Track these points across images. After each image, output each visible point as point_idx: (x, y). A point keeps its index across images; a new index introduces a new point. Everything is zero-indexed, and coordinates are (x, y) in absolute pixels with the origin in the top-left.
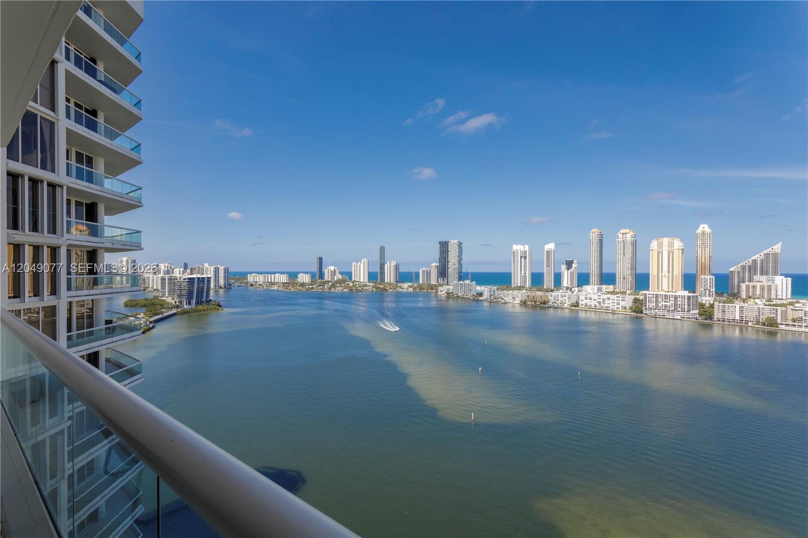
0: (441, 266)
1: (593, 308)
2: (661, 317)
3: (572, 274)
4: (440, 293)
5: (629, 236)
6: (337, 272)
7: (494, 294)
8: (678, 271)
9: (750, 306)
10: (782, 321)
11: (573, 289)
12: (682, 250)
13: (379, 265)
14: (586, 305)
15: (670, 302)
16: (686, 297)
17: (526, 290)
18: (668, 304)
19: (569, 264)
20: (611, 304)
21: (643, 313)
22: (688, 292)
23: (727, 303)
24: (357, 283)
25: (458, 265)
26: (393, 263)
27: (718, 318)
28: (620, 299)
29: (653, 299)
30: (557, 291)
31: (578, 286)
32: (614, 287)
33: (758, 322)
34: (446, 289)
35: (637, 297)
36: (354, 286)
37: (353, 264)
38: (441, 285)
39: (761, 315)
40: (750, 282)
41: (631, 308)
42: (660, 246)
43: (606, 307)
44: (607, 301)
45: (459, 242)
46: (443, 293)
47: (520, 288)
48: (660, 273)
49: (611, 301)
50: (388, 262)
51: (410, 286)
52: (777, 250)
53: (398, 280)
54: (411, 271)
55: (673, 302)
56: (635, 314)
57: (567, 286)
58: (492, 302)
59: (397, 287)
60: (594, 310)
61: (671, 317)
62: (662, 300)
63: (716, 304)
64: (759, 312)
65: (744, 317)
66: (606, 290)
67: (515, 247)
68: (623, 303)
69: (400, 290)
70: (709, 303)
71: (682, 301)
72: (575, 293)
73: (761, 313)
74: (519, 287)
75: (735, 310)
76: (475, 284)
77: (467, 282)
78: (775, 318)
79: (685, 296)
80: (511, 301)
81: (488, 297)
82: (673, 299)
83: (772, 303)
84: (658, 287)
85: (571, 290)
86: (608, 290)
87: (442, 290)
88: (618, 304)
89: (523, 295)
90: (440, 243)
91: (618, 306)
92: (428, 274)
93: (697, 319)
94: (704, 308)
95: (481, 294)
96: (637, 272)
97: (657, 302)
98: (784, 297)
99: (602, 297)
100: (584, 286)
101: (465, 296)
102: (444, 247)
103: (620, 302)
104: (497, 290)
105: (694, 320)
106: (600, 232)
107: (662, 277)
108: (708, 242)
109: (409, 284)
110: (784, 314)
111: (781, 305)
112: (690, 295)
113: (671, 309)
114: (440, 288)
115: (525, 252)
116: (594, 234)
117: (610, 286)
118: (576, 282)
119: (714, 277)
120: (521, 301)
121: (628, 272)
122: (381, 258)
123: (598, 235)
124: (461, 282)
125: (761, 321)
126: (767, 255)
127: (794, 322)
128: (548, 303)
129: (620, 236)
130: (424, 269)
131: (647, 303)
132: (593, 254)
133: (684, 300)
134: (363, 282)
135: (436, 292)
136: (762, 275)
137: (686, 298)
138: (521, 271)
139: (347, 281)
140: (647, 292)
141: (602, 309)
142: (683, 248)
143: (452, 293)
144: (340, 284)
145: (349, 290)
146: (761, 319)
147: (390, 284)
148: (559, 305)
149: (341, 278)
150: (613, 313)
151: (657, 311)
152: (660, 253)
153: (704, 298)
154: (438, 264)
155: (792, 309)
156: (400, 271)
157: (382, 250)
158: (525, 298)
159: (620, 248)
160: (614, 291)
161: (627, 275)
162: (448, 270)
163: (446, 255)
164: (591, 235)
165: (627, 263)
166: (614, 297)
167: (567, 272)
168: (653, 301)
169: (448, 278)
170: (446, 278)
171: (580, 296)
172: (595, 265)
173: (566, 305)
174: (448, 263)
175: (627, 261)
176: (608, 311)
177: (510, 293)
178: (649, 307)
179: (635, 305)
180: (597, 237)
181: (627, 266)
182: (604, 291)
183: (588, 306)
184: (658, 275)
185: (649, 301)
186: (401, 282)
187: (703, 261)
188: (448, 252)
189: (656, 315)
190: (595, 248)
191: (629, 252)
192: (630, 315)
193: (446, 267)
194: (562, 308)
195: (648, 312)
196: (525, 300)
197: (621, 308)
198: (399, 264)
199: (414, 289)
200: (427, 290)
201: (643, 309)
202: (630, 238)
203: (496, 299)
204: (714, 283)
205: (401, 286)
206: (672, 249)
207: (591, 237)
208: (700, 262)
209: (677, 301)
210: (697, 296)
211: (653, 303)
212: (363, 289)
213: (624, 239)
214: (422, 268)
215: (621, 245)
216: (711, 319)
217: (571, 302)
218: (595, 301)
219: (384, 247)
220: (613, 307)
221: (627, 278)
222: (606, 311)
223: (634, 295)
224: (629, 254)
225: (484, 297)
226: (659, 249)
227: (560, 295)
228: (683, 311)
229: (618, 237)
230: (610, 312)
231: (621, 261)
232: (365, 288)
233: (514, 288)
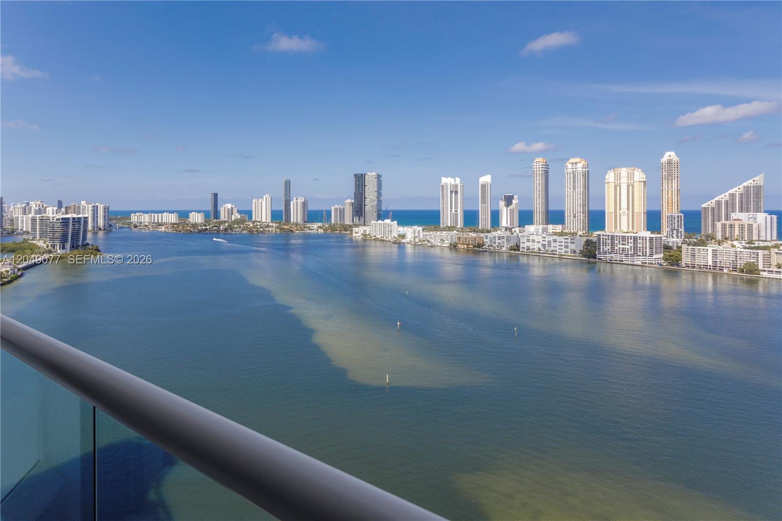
0: (356, 203)
1: (536, 253)
2: (618, 262)
3: (512, 211)
4: (356, 235)
5: (580, 166)
6: (235, 210)
7: (419, 236)
8: (640, 207)
9: (725, 249)
10: (764, 267)
11: (513, 230)
12: (644, 182)
13: (284, 202)
14: (528, 249)
15: (628, 245)
16: (648, 238)
17: (457, 231)
18: (626, 247)
19: (509, 200)
20: (558, 247)
21: (596, 258)
22: (650, 232)
23: (698, 246)
24: (258, 224)
25: (376, 202)
26: (301, 200)
27: (686, 264)
28: (569, 241)
29: (608, 241)
30: (494, 231)
31: (520, 226)
32: (563, 227)
33: (735, 269)
34: (362, 230)
35: (590, 238)
36: (254, 227)
37: (254, 201)
38: (357, 226)
39: (738, 260)
40: (727, 220)
41: (582, 252)
42: (618, 177)
43: (552, 251)
44: (553, 244)
45: (378, 175)
46: (359, 235)
47: (450, 229)
48: (618, 210)
49: (558, 244)
50: (295, 199)
51: (320, 227)
52: (759, 182)
53: (306, 220)
54: (321, 209)
55: (632, 245)
56: (587, 259)
57: (506, 225)
58: (417, 245)
59: (305, 227)
60: (538, 254)
61: (630, 263)
62: (619, 242)
63: (684, 246)
64: (737, 256)
65: (718, 263)
66: (554, 231)
67: (444, 180)
68: (572, 247)
69: (309, 231)
70: (677, 246)
71: (643, 244)
72: (515, 234)
73: (738, 257)
74: (448, 227)
75: (707, 255)
76: (396, 224)
77: (388, 221)
78: (756, 263)
79: (646, 237)
80: (439, 244)
81: (412, 240)
82: (632, 241)
83: (753, 245)
84: (615, 227)
85: (510, 229)
86: (555, 231)
87: (357, 231)
88: (567, 247)
89: (454, 237)
90: (355, 175)
91: (566, 250)
92: (342, 212)
93: (661, 265)
94: (670, 252)
95: (403, 236)
96: (591, 209)
97: (613, 244)
98: (769, 239)
99: (547, 239)
100: (526, 226)
101: (385, 239)
102: (360, 179)
103: (569, 244)
104: (423, 231)
105: (658, 266)
106: (546, 162)
107: (620, 215)
108: (675, 172)
109: (320, 224)
110: (767, 259)
111: (764, 248)
112: (653, 236)
113: (630, 252)
114: (355, 229)
115: (456, 186)
116: (538, 164)
117: (558, 226)
118: (518, 221)
119: (683, 215)
120: (450, 244)
121: (579, 209)
122: (286, 195)
123: (542, 165)
124: (380, 222)
125: (738, 267)
126: (747, 188)
127: (780, 268)
128: (483, 246)
129: (570, 166)
130: (336, 206)
131: (601, 245)
132: (537, 188)
133: (646, 242)
134: (265, 222)
135: (350, 234)
136: (742, 212)
137: (648, 240)
138: (451, 208)
139: (246, 221)
140: (602, 233)
141: (547, 253)
142: (645, 180)
143: (369, 234)
144: (238, 224)
145: (249, 231)
146: (738, 264)
147: (296, 224)
148: (496, 248)
149: (239, 217)
150: (561, 257)
151: (613, 255)
152: (617, 186)
153: (671, 240)
154: (353, 201)
155: (777, 253)
156: (308, 209)
157: (288, 184)
158: (455, 240)
159: (569, 180)
160: (562, 232)
161: (578, 212)
162: (365, 207)
163: (362, 190)
164: (534, 166)
165: (578, 198)
166: (562, 239)
167: (506, 209)
168: (608, 243)
169: (364, 217)
170: (363, 217)
171: (521, 238)
172: (539, 201)
173: (504, 249)
174: (365, 199)
175: (578, 195)
176: (554, 256)
177: (438, 234)
178: (603, 251)
179: (586, 249)
180: (542, 168)
181: (578, 202)
182: (551, 232)
183: (530, 250)
184: (615, 212)
185: (603, 243)
186: (309, 222)
187: (670, 195)
188: (365, 186)
189: (611, 260)
190: (539, 180)
191: (580, 185)
192: (581, 260)
193: (362, 204)
194: (500, 252)
195: (602, 257)
196: (456, 243)
197: (569, 252)
198: (307, 201)
199: (325, 230)
200: (340, 231)
201: (597, 253)
202: (581, 169)
203: (421, 241)
204: (683, 222)
205: (310, 226)
206: (632, 181)
207: (534, 168)
208: (667, 197)
209: (637, 243)
210: (661, 237)
211: (609, 246)
212: (265, 230)
213: (574, 170)
214: (334, 206)
215: (570, 178)
216: (678, 265)
217: (510, 245)
218: (539, 243)
219: (290, 182)
220: (560, 251)
221: (578, 216)
222: (552, 256)
223: (587, 236)
224: (580, 188)
225: (406, 239)
226: (616, 182)
227: (497, 237)
228: (644, 256)
229: (567, 167)
230: (557, 256)
231: (570, 196)
232: (267, 229)
233: (444, 228)
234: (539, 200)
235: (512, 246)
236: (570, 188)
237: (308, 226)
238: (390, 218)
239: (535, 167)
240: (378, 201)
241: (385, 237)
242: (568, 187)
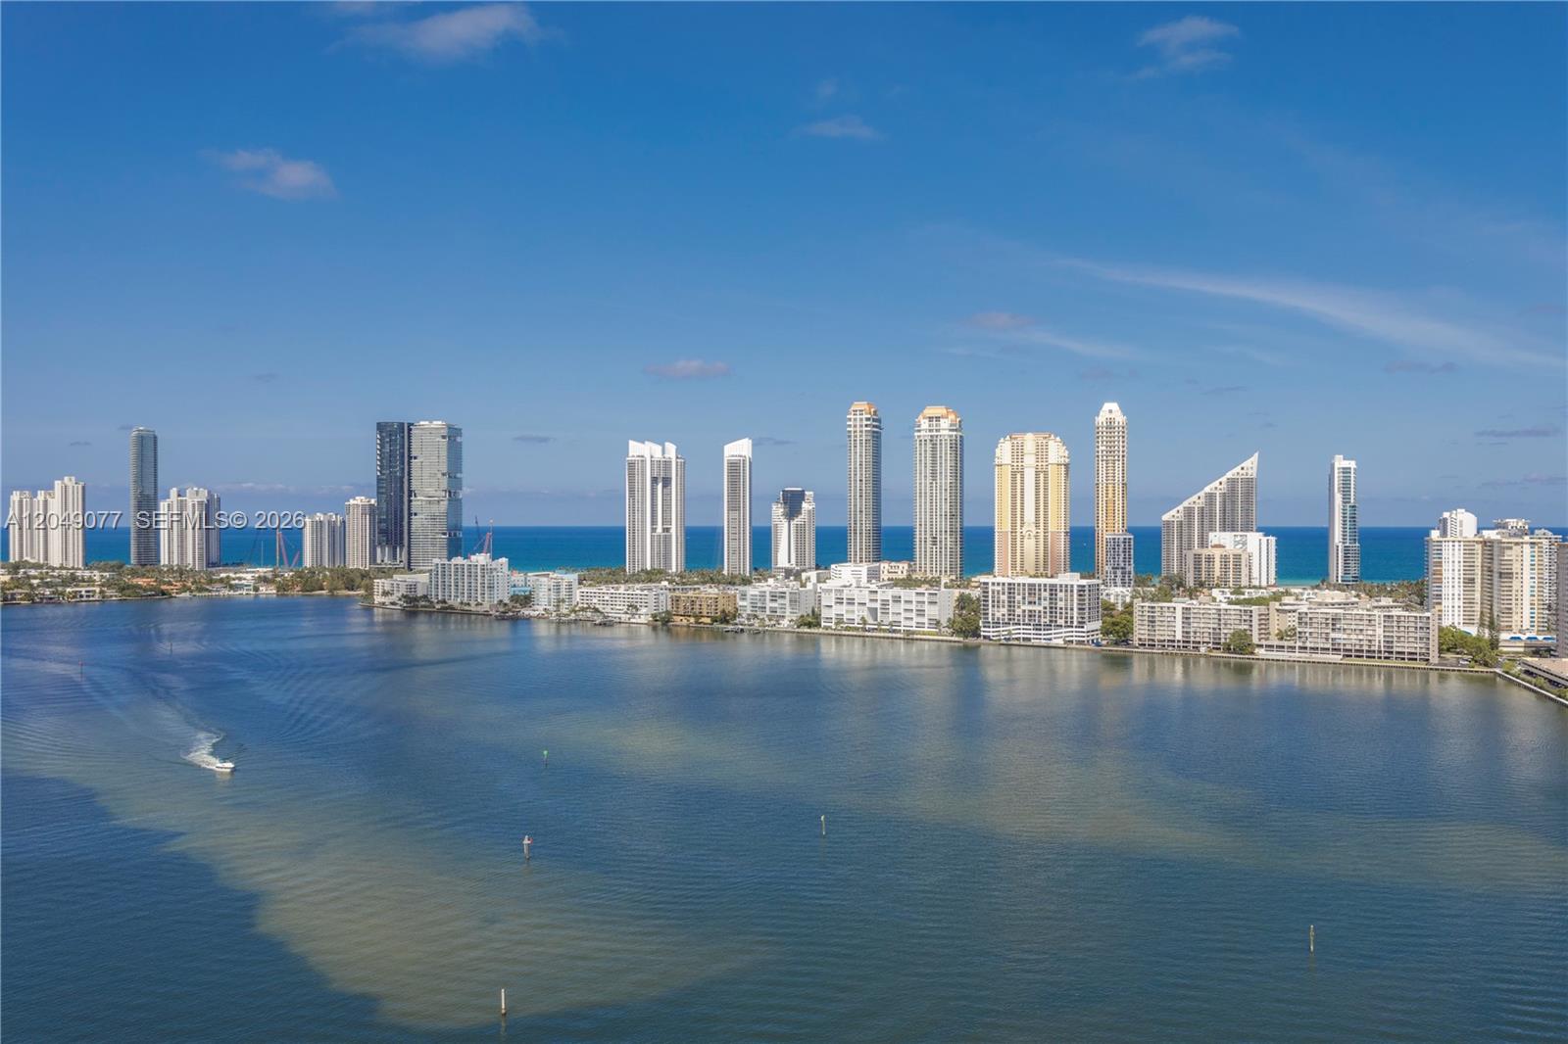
0: (384, 506)
1: (857, 629)
2: (1022, 643)
3: (800, 529)
4: (382, 599)
5: (945, 424)
7: (570, 597)
8: (1058, 524)
9: (1202, 606)
10: (1260, 640)
11: (804, 575)
12: (1066, 466)
13: (133, 502)
14: (839, 621)
15: (1040, 604)
16: (1075, 588)
17: (670, 582)
18: (1036, 608)
19: (793, 503)
20: (904, 615)
21: (979, 636)
22: (1079, 574)
23: (1159, 601)
24: (33, 572)
25: (446, 503)
26: (195, 497)
27: (1140, 639)
28: (926, 599)
29: (1002, 597)
30: (759, 581)
31: (818, 567)
32: (910, 566)
33: (1217, 645)
34: (402, 586)
35: (967, 592)
36: (18, 583)
37: (15, 497)
38: (385, 573)
39: (1222, 626)
40: (1203, 547)
41: (951, 623)
42: (1018, 453)
43: (891, 624)
44: (892, 608)
45: (450, 428)
47: (651, 576)
48: (1019, 527)
49: (903, 606)
50: (174, 492)
51: (265, 580)
52: (1250, 472)
53: (214, 558)
55: (1046, 603)
56: (961, 639)
57: (787, 565)
58: (564, 623)
59: (211, 582)
60: (861, 633)
61: (1043, 643)
62: (1024, 598)
63: (1138, 602)
64: (1220, 620)
65: (1192, 634)
66: (891, 575)
67: (636, 449)
68: (931, 611)
69: (226, 592)
70: (1124, 603)
71: (1066, 600)
72: (810, 586)
73: (1223, 621)
74: (647, 572)
75: (1173, 619)
76: (506, 567)
77: (481, 559)
78: (1249, 632)
79: (1072, 586)
80: (624, 617)
81: (551, 608)
82: (1047, 594)
83: (1242, 597)
84: (1014, 567)
85: (797, 575)
86: (894, 576)
87: (387, 588)
88: (921, 613)
89: (662, 598)
90: (381, 427)
91: (920, 620)
92: (337, 536)
93: (1098, 645)
94: (1112, 616)
95: (526, 600)
96: (965, 524)
97: (1011, 602)
98: (1264, 584)
99: (879, 597)
100: (833, 566)
101: (473, 608)
102: (395, 441)
103: (926, 607)
104: (580, 584)
105: (1093, 647)
106: (875, 412)
107: (1023, 537)
108: (1120, 446)
109: (262, 571)
110: (1265, 619)
111: (1260, 601)
112: (1084, 582)
113: (1043, 620)
114: (381, 584)
115: (667, 464)
116: (859, 415)
117: (901, 565)
118: (813, 554)
119: (1132, 537)
120: (654, 616)
121: (943, 524)
122: (140, 478)
123: (868, 419)
124: (458, 560)
125: (1223, 641)
126: (1232, 482)
127: (1282, 639)
128: (734, 617)
129: (925, 424)
130: (319, 516)
131: (990, 606)
132: (856, 475)
133: (1072, 596)
134: (62, 568)
135: (365, 597)
136: (1225, 531)
137: (1075, 591)
138: (654, 522)
140: (989, 579)
141: (881, 630)
142: (1067, 460)
143: (425, 597)
146: (1222, 636)
147: (181, 572)
148: (767, 622)
150: (909, 638)
151: (1011, 627)
152: (1017, 473)
153: (1114, 590)
154: (373, 501)
155: (1278, 610)
157: (147, 448)
158: (665, 605)
159: (922, 454)
160: (909, 577)
161: (941, 531)
162: (409, 519)
163: (403, 469)
164: (850, 420)
165: (941, 499)
166: (910, 594)
167: (786, 524)
168: (1003, 602)
169: (409, 547)
170: (405, 549)
171: (823, 595)
172: (861, 505)
173: (785, 623)
174: (410, 496)
175: (941, 493)
176: (894, 635)
177: (622, 591)
178: (993, 619)
179: (960, 615)
180: (866, 426)
181: (941, 509)
182: (886, 578)
183: (843, 622)
184: (1014, 531)
185: (993, 601)
186: (227, 565)
187: (1110, 495)
188: (410, 458)
189: (1009, 639)
190: (861, 456)
191: (946, 470)
192: (950, 641)
193: (402, 511)
194: (775, 631)
195: (990, 632)
196: (667, 612)
197: (926, 625)
198: (219, 499)
199: (282, 588)
200: (330, 591)
201: (981, 624)
202: (947, 432)
203: (575, 612)
204: (1132, 551)
205: (228, 577)
206: (1044, 464)
207: (850, 426)
208: (1105, 499)
209: (1056, 599)
210: (1098, 585)
211: (1003, 607)
212: (62, 594)
213: (935, 433)
214: (312, 514)
215: (926, 451)
216: (1126, 642)
217: (799, 615)
218: (862, 607)
219: (155, 437)
220: (908, 623)
221: (941, 542)
222: (890, 635)
223: (959, 586)
224: (946, 476)
225: (536, 607)
226: (1015, 464)
227: (768, 594)
228: (1069, 626)
229: (919, 426)
230: (902, 636)
231: (926, 493)
232: (68, 590)
233: (634, 575)
234: (861, 502)
235: (802, 616)
236: (926, 476)
237: (223, 575)
238: (486, 548)
239: (851, 423)
240: (449, 500)
241: (473, 603)
242: (921, 473)
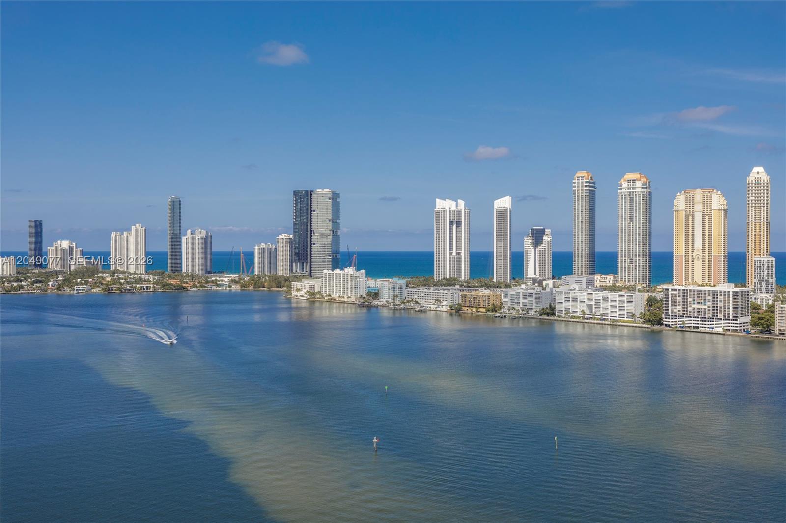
0: (297, 239)
1: (579, 318)
2: (692, 330)
3: (542, 254)
4: (296, 294)
5: (638, 184)
6: (77, 253)
7: (401, 293)
8: (719, 250)
11: (544, 283)
12: (725, 211)
13: (169, 238)
14: (567, 312)
15: (705, 304)
16: (731, 293)
17: (461, 286)
18: (703, 306)
19: (537, 237)
20: (610, 309)
21: (662, 324)
22: (734, 285)
24: (121, 276)
25: (331, 237)
26: (200, 235)
27: (780, 330)
28: (625, 299)
29: (678, 299)
30: (516, 286)
31: (553, 278)
32: (614, 277)
34: (307, 286)
35: (654, 295)
36: (114, 282)
37: (113, 235)
38: (298, 278)
41: (643, 315)
42: (690, 203)
43: (601, 315)
44: (602, 304)
45: (333, 193)
46: (302, 293)
47: (450, 283)
48: (690, 252)
49: (610, 303)
50: (189, 231)
51: (234, 281)
53: (209, 269)
54: (236, 250)
55: (710, 304)
56: (650, 326)
57: (533, 276)
58: (397, 309)
59: (207, 282)
60: (582, 321)
61: (708, 330)
62: (694, 300)
63: (778, 304)
66: (602, 284)
67: (440, 204)
68: (629, 307)
69: (214, 288)
70: (767, 304)
71: (725, 302)
72: (548, 290)
74: (447, 280)
76: (364, 275)
77: (350, 271)
79: (729, 292)
80: (433, 307)
81: (390, 300)
82: (710, 298)
84: (687, 278)
85: (540, 283)
86: (604, 284)
87: (299, 287)
88: (622, 308)
89: (456, 295)
91: (621, 313)
92: (272, 255)
93: (748, 333)
94: (759, 314)
95: (376, 295)
96: (653, 250)
97: (685, 303)
100: (563, 277)
101: (346, 300)
102: (303, 201)
103: (625, 304)
104: (407, 286)
105: (744, 334)
106: (591, 177)
107: (693, 259)
108: (765, 197)
109: (233, 276)
112: (737, 290)
113: (707, 315)
114: (296, 284)
115: (459, 213)
116: (580, 180)
117: (608, 277)
118: (550, 269)
119: (774, 259)
120: (451, 307)
121: (637, 250)
122: (173, 224)
123: (586, 182)
124: (338, 271)
128: (500, 308)
129: (625, 185)
130: (263, 245)
131: (670, 305)
132: (578, 218)
133: (729, 299)
134: (135, 273)
135: (287, 292)
137: (731, 296)
138: (451, 249)
139: (98, 272)
140: (670, 287)
141: (595, 319)
142: (726, 207)
143: (319, 292)
144: (82, 277)
145: (104, 289)
147: (192, 276)
149: (84, 263)
150: (614, 324)
151: (685, 319)
152: (690, 216)
153: (760, 296)
154: (291, 237)
156: (214, 250)
157: (176, 206)
158: (458, 300)
159: (623, 206)
160: (614, 285)
161: (636, 255)
162: (311, 247)
163: (307, 218)
164: (575, 183)
165: (636, 234)
166: (615, 296)
167: (533, 250)
168: (679, 302)
169: (311, 263)
170: (309, 264)
171: (557, 295)
172: (582, 238)
173: (532, 313)
174: (311, 233)
175: (636, 230)
176: (604, 322)
177: (431, 291)
178: (672, 313)
179: (649, 310)
180: (586, 186)
181: (636, 240)
182: (598, 285)
183: (570, 313)
184: (687, 255)
185: (672, 302)
186: (215, 273)
187: (758, 231)
188: (311, 211)
189: (683, 327)
190: (582, 206)
191: (639, 214)
192: (642, 327)
193: (307, 242)
194: (526, 318)
195: (670, 322)
196: (459, 304)
197: (626, 316)
198: (211, 235)
199: (243, 286)
200: (269, 288)
201: (663, 317)
202: (640, 190)
203: (404, 303)
204: (774, 269)
205: (216, 279)
206: (709, 210)
207: (575, 187)
208: (753, 233)
209: (717, 301)
210: (748, 292)
211: (679, 305)
212: (135, 288)
213: (632, 190)
214: (259, 244)
215: (625, 202)
216: (769, 332)
217: (541, 308)
218: (582, 304)
219: (180, 202)
220: (613, 315)
221: (636, 262)
222: (601, 322)
223: (648, 291)
224: (639, 218)
225: (381, 300)
226: (688, 210)
227: (521, 294)
228: (726, 320)
229: (621, 186)
230: (609, 323)
231: (625, 230)
232: (138, 285)
233: (439, 281)
234: (582, 236)
235: (543, 309)
236: (625, 219)
237: (213, 278)
238: (353, 264)
239: (576, 185)
240: (333, 236)
241: (346, 297)
242: (622, 217)
